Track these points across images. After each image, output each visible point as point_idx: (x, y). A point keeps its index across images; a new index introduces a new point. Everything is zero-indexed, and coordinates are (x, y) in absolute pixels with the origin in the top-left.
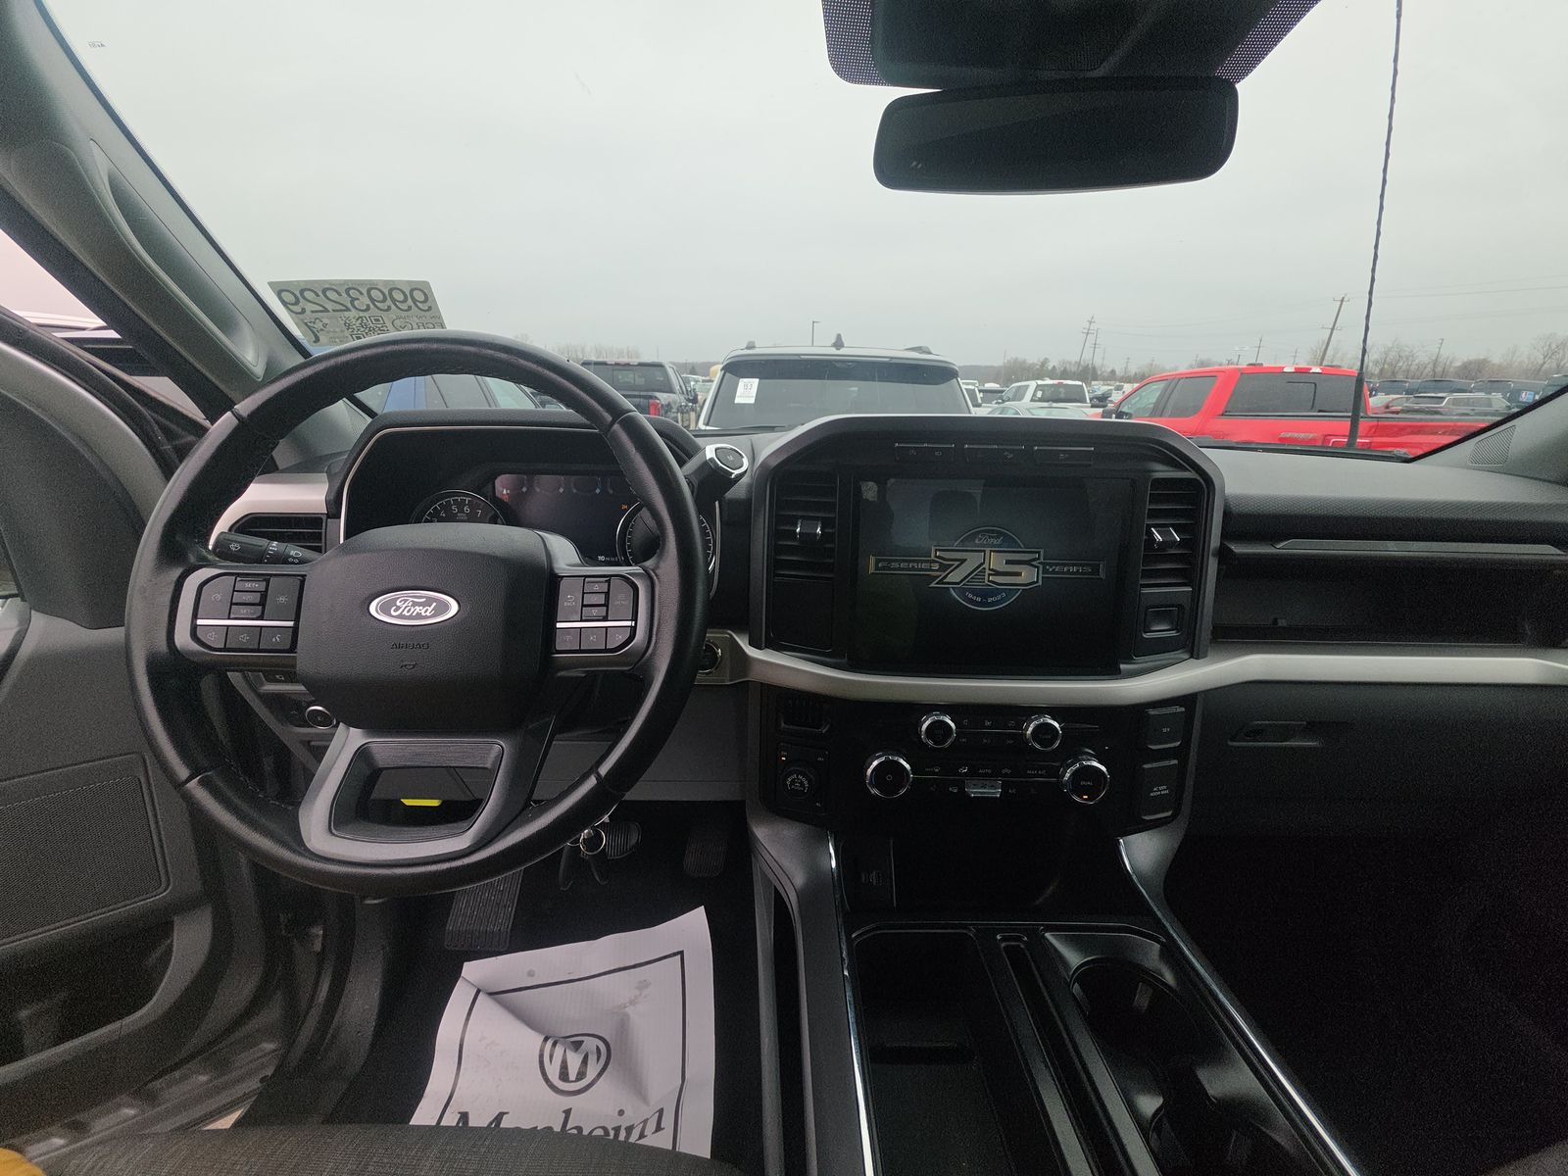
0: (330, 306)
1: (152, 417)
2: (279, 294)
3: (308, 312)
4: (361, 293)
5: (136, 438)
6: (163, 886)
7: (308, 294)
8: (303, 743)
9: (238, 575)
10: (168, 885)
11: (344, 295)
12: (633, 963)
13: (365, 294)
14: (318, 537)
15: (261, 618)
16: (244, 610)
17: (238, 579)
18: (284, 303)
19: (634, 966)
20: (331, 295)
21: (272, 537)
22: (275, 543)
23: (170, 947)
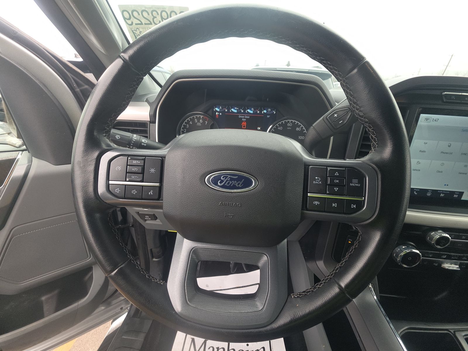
0: (144, 21)
1: (71, 76)
2: (123, 12)
3: (134, 24)
4: (158, 14)
5: (66, 85)
6: (89, 257)
7: (135, 14)
8: (136, 212)
9: (128, 156)
10: (90, 258)
11: (150, 14)
12: (242, 286)
13: (159, 14)
14: (145, 132)
15: (142, 181)
16: (133, 177)
17: (129, 158)
18: (125, 19)
19: (242, 287)
20: (145, 14)
21: (133, 132)
22: (135, 135)
23: (92, 274)
